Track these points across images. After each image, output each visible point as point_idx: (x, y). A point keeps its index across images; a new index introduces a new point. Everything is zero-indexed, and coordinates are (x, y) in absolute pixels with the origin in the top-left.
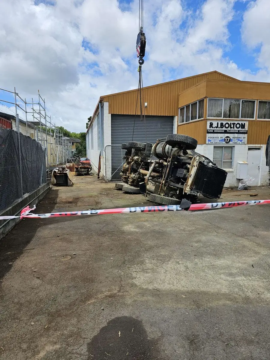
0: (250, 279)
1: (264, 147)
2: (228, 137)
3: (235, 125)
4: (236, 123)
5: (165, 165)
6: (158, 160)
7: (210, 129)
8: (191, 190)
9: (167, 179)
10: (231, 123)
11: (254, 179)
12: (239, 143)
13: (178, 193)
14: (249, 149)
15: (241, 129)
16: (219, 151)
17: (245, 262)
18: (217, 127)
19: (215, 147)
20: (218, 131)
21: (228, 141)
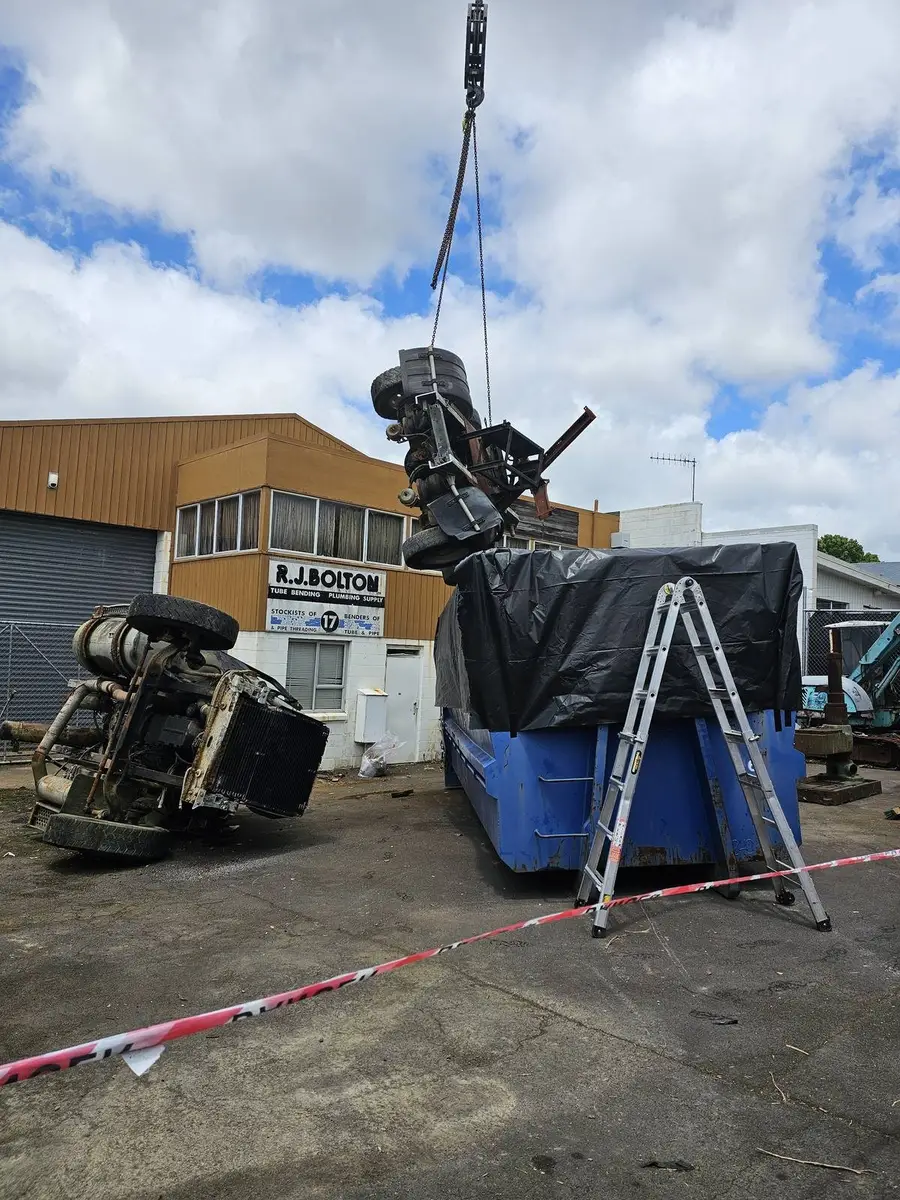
0: (387, 1082)
1: (428, 647)
2: (334, 614)
3: (351, 579)
4: (354, 575)
5: (120, 702)
6: (92, 683)
7: (276, 584)
8: (209, 792)
9: (122, 753)
10: (339, 573)
11: (402, 744)
12: (363, 633)
13: (160, 806)
14: (390, 652)
15: (368, 593)
16: (304, 656)
17: (374, 1025)
18: (298, 582)
19: (292, 642)
20: (303, 594)
21: (331, 626)
